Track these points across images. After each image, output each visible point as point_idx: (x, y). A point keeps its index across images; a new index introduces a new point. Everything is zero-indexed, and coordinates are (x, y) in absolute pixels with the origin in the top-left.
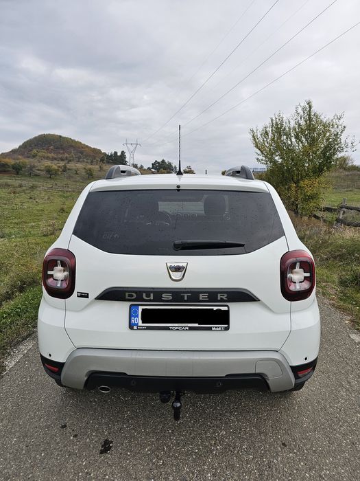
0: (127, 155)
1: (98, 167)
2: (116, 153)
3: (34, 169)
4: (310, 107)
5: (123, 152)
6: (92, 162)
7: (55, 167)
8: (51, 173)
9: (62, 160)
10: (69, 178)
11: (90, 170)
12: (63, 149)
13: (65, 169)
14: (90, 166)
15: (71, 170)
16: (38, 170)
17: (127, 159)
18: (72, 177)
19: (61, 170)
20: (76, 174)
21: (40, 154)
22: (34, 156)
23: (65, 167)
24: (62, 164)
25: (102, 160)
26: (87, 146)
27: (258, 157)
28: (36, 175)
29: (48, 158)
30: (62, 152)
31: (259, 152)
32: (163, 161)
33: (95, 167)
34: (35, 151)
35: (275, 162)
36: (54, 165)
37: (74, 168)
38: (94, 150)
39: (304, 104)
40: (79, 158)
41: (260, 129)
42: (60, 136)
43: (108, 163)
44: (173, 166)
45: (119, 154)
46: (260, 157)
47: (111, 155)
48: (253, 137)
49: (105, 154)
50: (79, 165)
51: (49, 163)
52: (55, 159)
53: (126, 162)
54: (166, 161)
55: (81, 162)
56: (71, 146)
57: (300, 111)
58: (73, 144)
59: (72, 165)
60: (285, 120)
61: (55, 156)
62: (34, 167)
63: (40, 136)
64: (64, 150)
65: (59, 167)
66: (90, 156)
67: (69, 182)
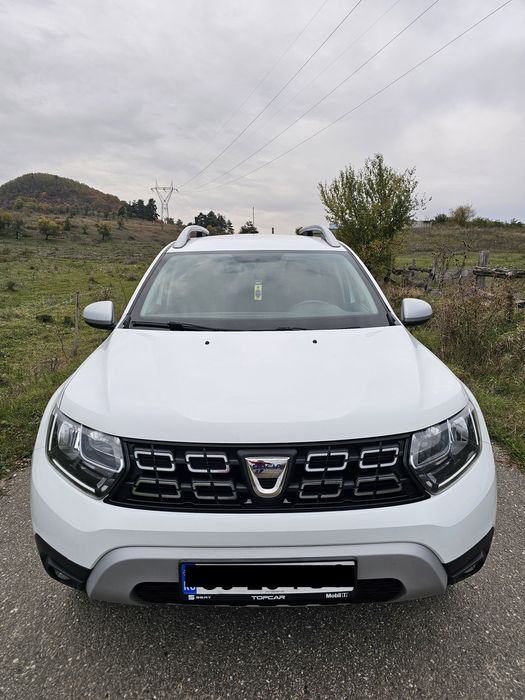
1: (115, 223)
2: (141, 202)
3: (21, 227)
4: (381, 161)
5: (151, 201)
6: (106, 216)
7: (53, 223)
8: (48, 233)
9: (62, 212)
10: (75, 239)
11: (105, 227)
12: (61, 196)
13: (68, 227)
14: (104, 222)
15: (77, 227)
16: (28, 228)
17: (158, 211)
18: (79, 238)
19: (61, 228)
20: (85, 233)
21: (28, 204)
22: (19, 207)
23: (68, 223)
24: (62, 218)
25: (121, 213)
26: (97, 192)
27: (327, 214)
28: (26, 236)
29: (40, 210)
30: (59, 200)
31: (328, 209)
32: (211, 214)
33: (113, 224)
34: (19, 199)
35: (345, 221)
36: (52, 221)
37: (81, 224)
38: (109, 197)
39: (373, 158)
40: (87, 209)
41: (330, 184)
42: (56, 177)
43: (130, 216)
44: (226, 221)
45: (146, 203)
46: (330, 215)
47: (134, 205)
48: (322, 192)
49: (124, 203)
50: (88, 221)
51: (44, 218)
52: (51, 211)
53: (156, 215)
54: (216, 214)
55: (89, 215)
56: (74, 192)
57: (370, 165)
58: (77, 189)
59: (77, 221)
60: (356, 173)
61: (49, 206)
62: (21, 223)
63: (25, 176)
64: (62, 198)
65: (59, 223)
66: (102, 206)
67: (75, 245)
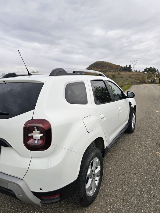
0: (132, 66)
1: (117, 73)
2: (127, 66)
5: (130, 66)
6: (115, 71)
12: (104, 67)
14: (114, 73)
25: (120, 70)
26: (114, 65)
30: (103, 68)
32: (151, 68)
33: (116, 73)
34: (93, 69)
38: (117, 66)
42: (103, 62)
43: (123, 71)
44: (156, 69)
45: (128, 66)
47: (125, 67)
49: (122, 67)
53: (131, 69)
54: (153, 67)
55: (111, 71)
56: (107, 65)
58: (108, 64)
61: (100, 70)
63: (95, 62)
66: (115, 69)
